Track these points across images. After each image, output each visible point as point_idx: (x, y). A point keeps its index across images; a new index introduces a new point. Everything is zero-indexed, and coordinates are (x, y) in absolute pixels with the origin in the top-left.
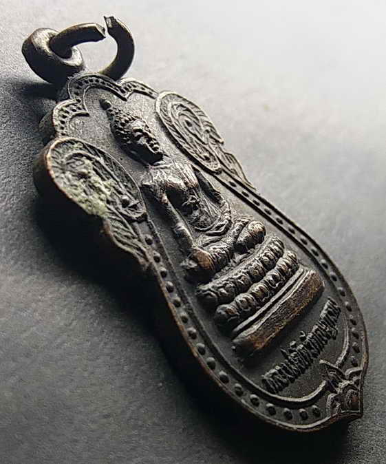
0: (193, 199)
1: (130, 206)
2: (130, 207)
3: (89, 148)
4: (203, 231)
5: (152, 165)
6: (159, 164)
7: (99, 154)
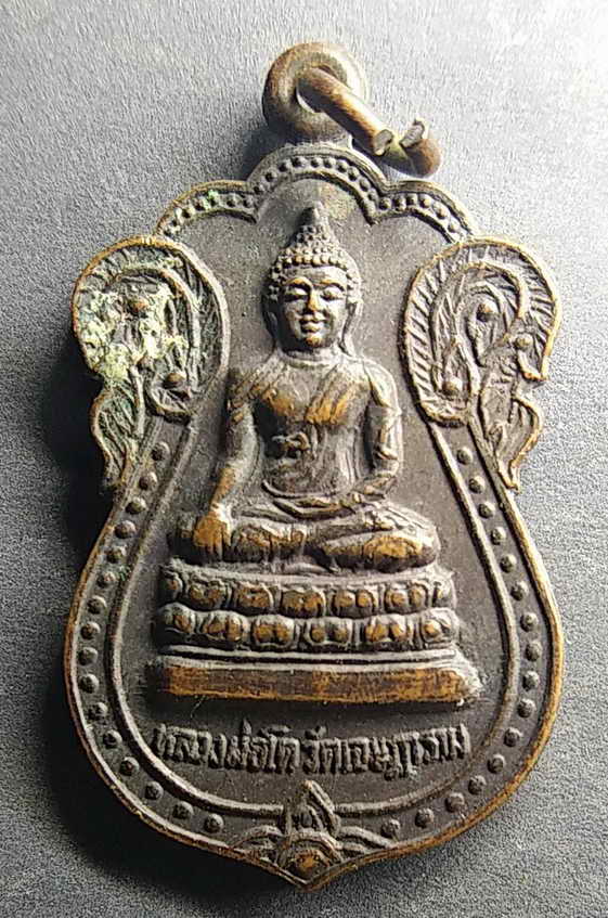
0: (297, 439)
1: (175, 389)
2: (174, 392)
3: (190, 273)
4: (272, 494)
5: (284, 351)
6: (295, 357)
7: (201, 289)
